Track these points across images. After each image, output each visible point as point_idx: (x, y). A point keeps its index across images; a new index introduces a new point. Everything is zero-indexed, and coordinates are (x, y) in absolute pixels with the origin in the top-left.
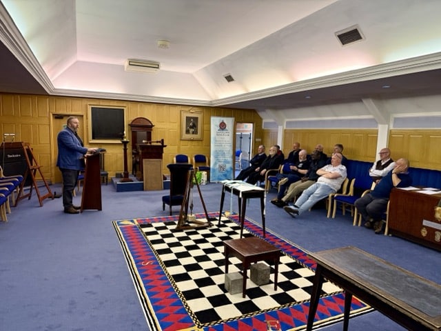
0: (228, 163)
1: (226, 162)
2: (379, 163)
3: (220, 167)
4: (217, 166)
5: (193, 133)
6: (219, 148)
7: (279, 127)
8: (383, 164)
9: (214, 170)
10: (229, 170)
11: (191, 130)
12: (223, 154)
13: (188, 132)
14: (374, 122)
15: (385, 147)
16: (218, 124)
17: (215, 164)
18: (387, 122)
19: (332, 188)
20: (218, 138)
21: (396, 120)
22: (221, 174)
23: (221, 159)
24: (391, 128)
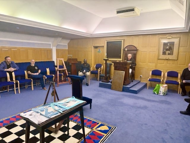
5: (169, 54)
11: (168, 52)
13: (164, 53)
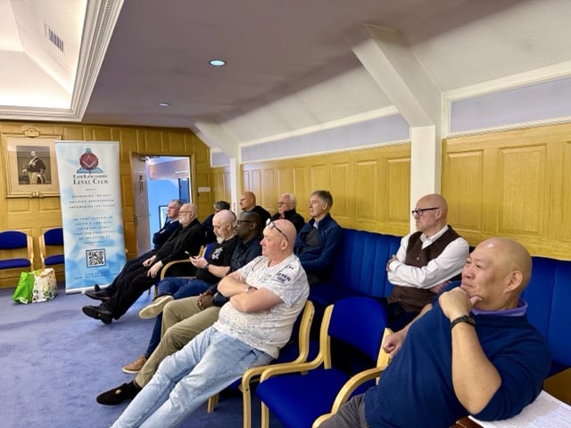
0: (111, 243)
1: (104, 242)
2: (415, 239)
3: (91, 254)
4: (82, 254)
5: (39, 182)
6: (84, 213)
7: (231, 160)
8: (426, 244)
9: (74, 265)
10: (114, 260)
12: (97, 226)
13: (24, 180)
14: (399, 122)
15: (433, 192)
16: (78, 158)
17: (76, 249)
18: (434, 118)
19: (254, 345)
20: (80, 190)
21: (456, 106)
22: (94, 271)
23: (92, 236)
24: (446, 132)
